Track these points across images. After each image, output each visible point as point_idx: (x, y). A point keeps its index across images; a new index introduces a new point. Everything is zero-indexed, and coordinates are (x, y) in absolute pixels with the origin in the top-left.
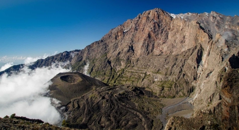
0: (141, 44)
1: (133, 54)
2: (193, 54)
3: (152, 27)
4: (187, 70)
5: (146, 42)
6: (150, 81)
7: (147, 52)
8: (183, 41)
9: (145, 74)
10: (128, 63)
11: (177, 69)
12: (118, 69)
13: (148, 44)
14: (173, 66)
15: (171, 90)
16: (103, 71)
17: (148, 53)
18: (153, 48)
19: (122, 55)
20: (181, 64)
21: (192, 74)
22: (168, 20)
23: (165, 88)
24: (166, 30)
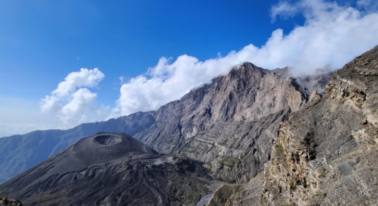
0: (220, 106)
1: (209, 119)
2: (275, 122)
3: (236, 85)
4: (261, 144)
5: (226, 105)
6: (213, 155)
7: (226, 117)
8: (273, 105)
9: (213, 145)
10: (201, 130)
11: (248, 142)
12: (188, 136)
13: (228, 106)
14: (245, 136)
15: (233, 171)
16: (171, 137)
17: (227, 119)
18: (234, 113)
19: (195, 119)
20: (256, 134)
21: (266, 151)
22: (258, 77)
23: (225, 167)
24: (254, 90)
